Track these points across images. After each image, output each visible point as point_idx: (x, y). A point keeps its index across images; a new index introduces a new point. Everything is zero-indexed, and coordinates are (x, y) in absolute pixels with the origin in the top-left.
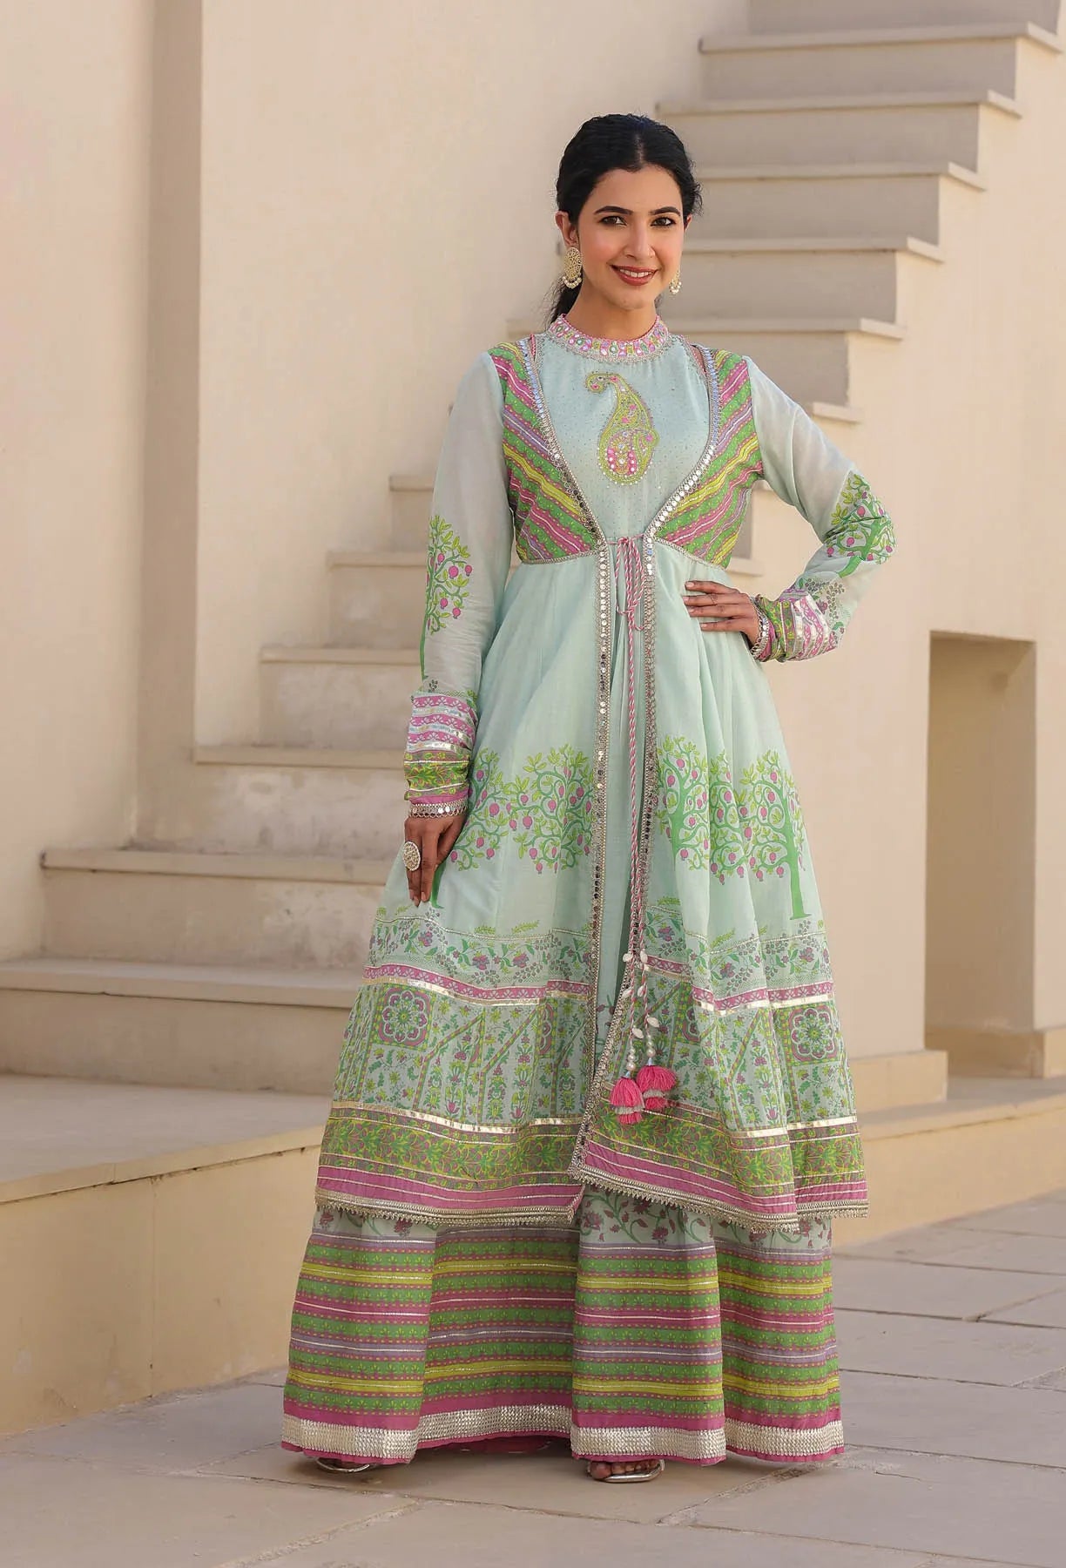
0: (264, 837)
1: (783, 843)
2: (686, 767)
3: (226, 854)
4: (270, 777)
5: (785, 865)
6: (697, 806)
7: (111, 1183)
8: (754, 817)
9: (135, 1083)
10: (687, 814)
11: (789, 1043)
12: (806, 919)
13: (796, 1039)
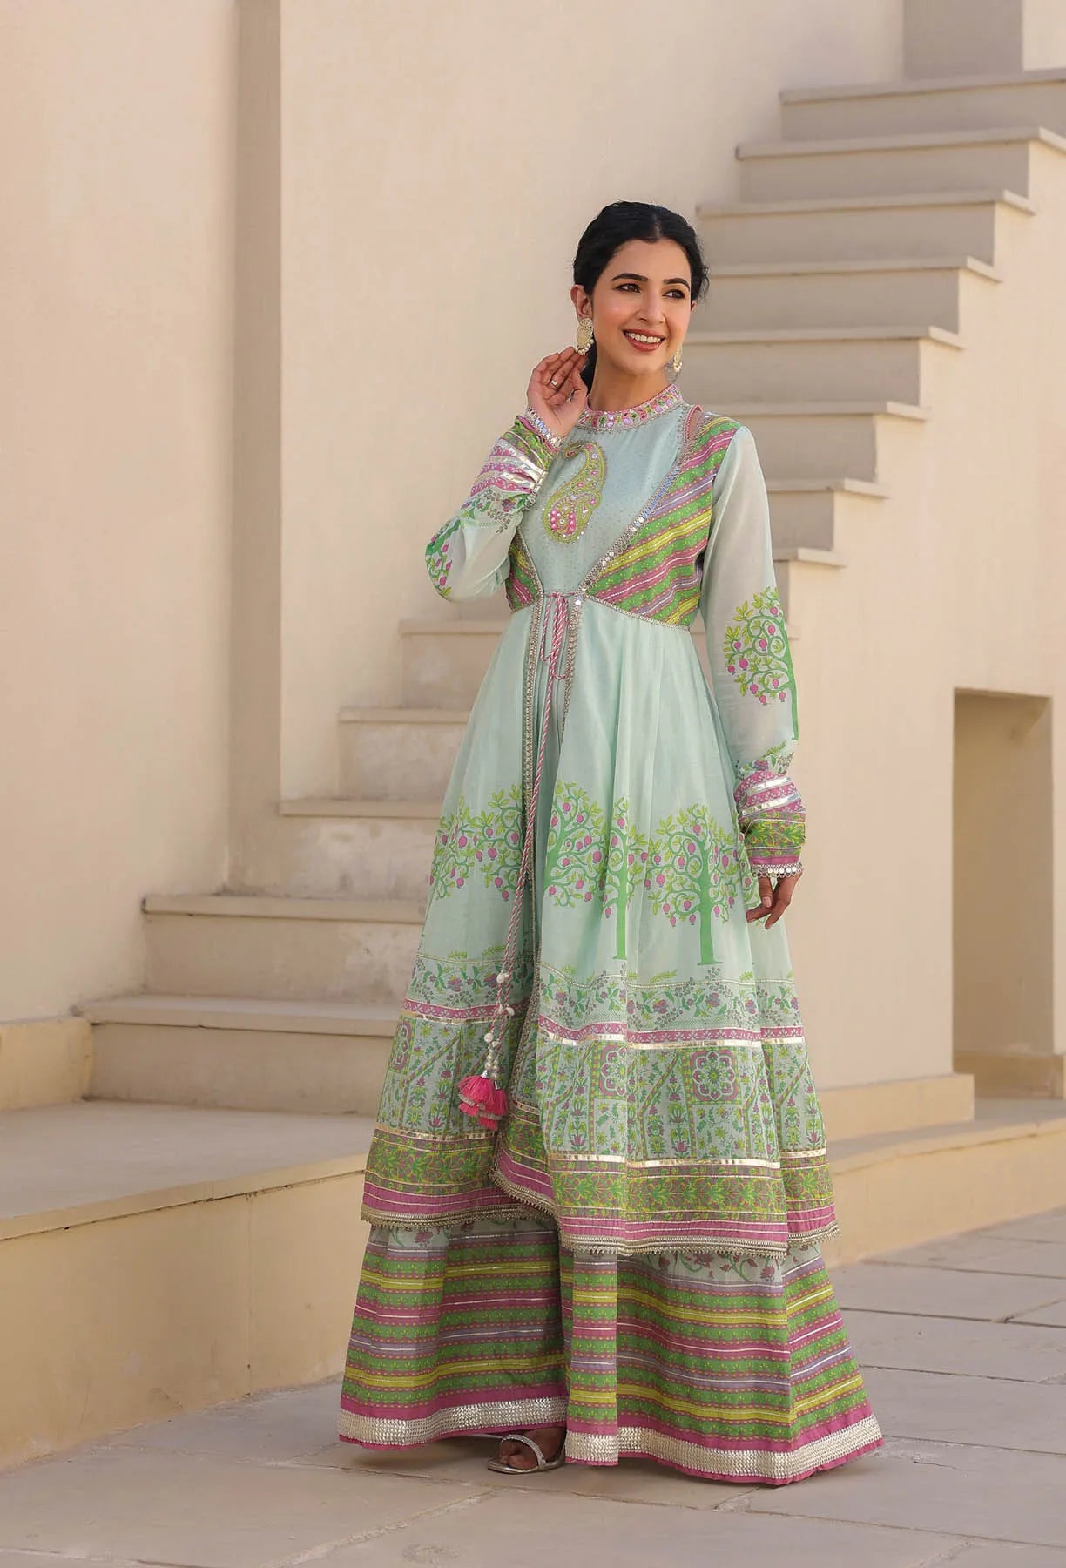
0: (345, 882)
1: (697, 892)
2: (572, 811)
3: (309, 898)
4: (350, 828)
5: (697, 914)
6: (575, 848)
7: (211, 1200)
8: (668, 866)
9: (230, 1108)
10: (563, 855)
11: (691, 1082)
12: (717, 966)
13: (698, 1079)
